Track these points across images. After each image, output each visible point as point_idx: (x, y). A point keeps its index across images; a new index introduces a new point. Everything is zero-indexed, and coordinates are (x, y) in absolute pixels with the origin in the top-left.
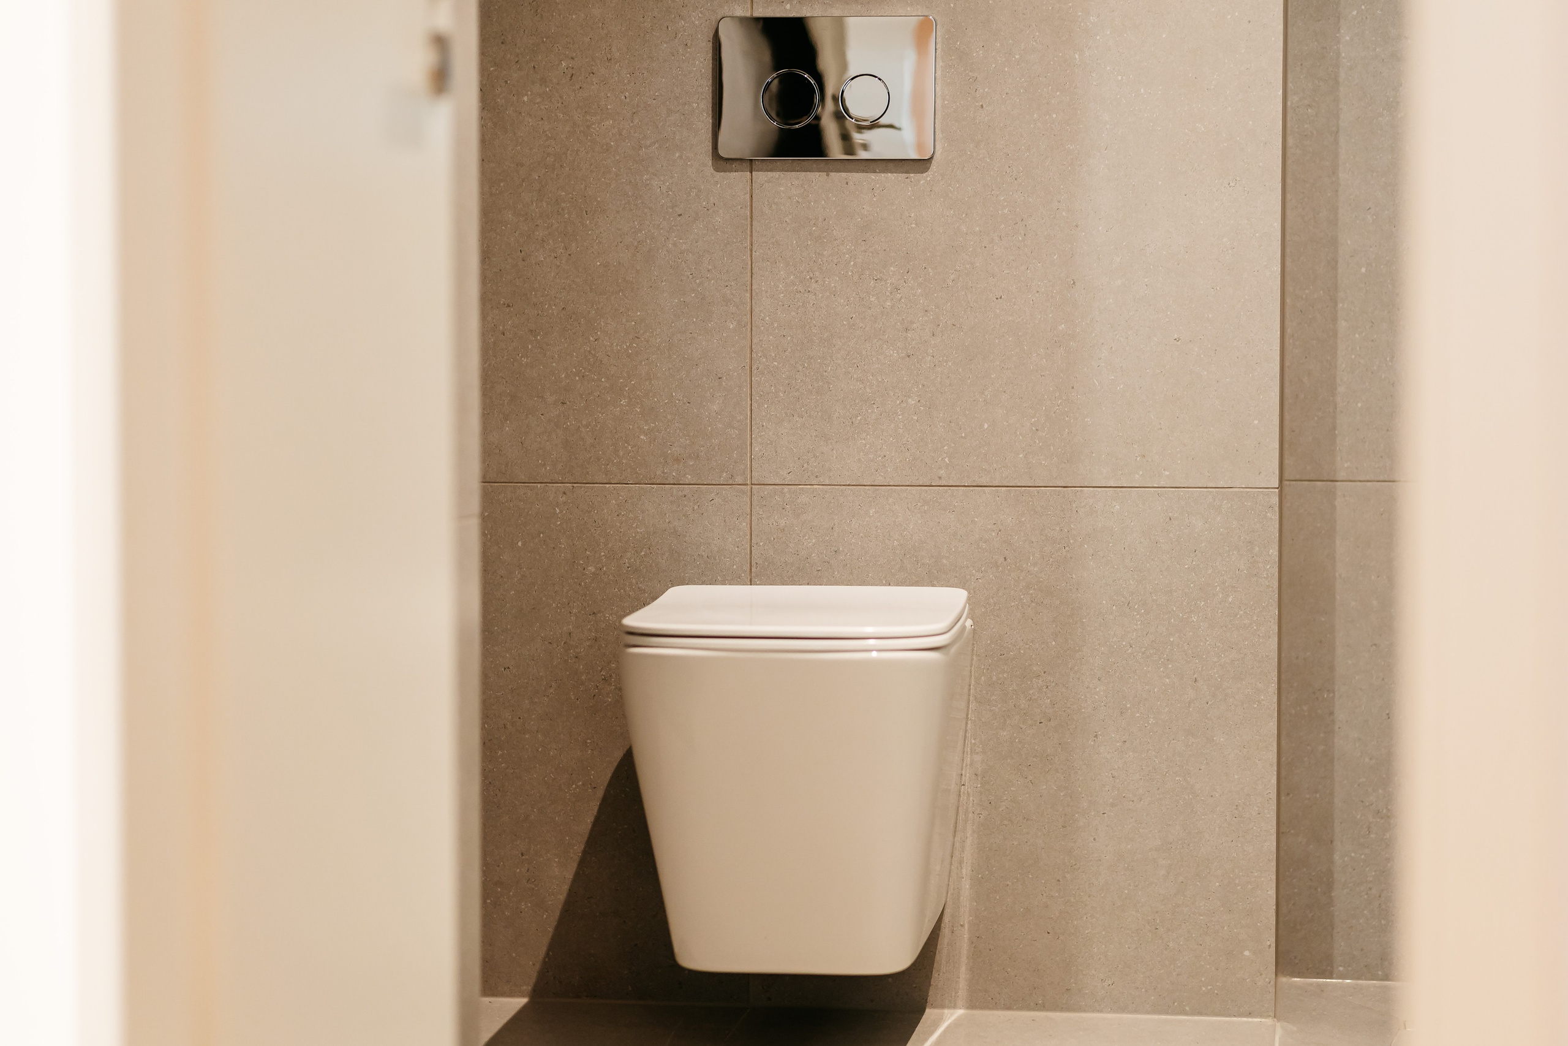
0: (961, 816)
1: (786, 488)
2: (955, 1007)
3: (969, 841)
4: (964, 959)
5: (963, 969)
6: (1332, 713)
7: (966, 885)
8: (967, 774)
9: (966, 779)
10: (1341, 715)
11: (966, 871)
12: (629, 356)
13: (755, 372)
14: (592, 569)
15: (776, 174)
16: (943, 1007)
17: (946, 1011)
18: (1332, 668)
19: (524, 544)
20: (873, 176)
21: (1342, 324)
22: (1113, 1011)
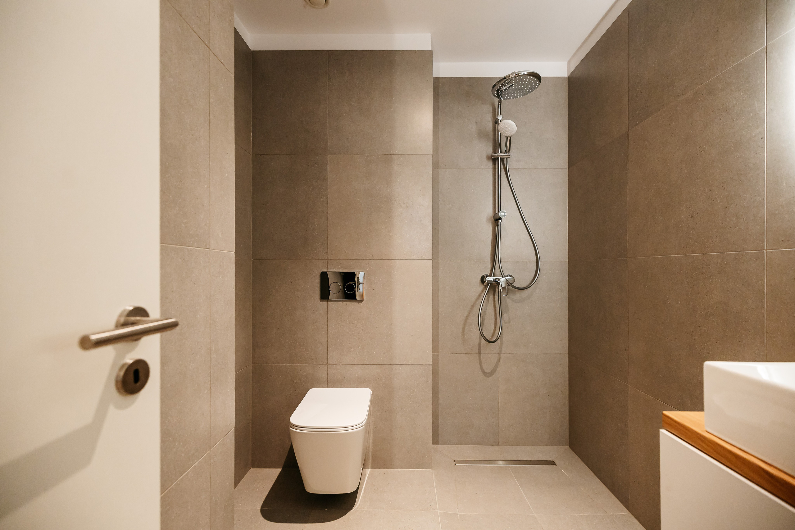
0: (370, 429)
1: (334, 365)
2: (368, 468)
3: (371, 435)
4: (370, 459)
5: (370, 461)
6: (438, 396)
7: (371, 444)
8: (371, 422)
9: (371, 423)
10: (440, 396)
11: (371, 441)
12: (303, 339)
13: (328, 342)
14: (295, 381)
15: (332, 303)
16: (366, 468)
17: (367, 469)
18: (438, 388)
19: (281, 376)
20: (352, 303)
21: (440, 325)
22: (400, 469)
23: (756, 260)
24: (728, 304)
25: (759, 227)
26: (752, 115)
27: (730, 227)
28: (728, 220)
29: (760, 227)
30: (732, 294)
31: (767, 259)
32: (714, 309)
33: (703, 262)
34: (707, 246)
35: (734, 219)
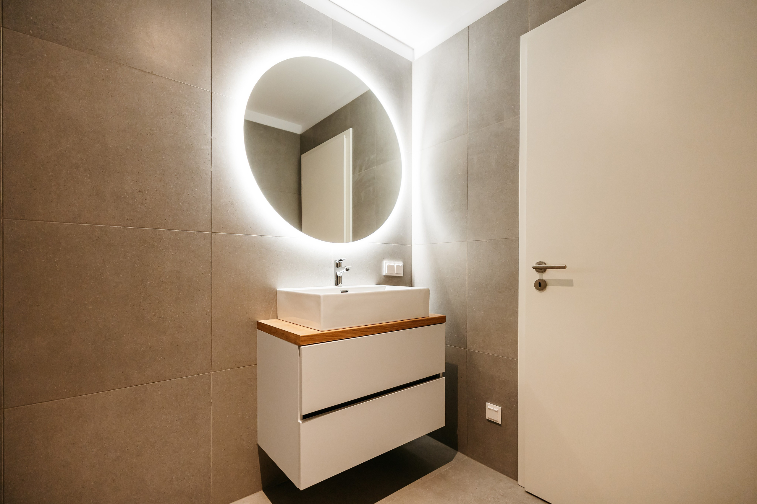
23: (205, 239)
24: (181, 272)
25: (207, 216)
26: (201, 133)
27: (183, 211)
28: (181, 204)
30: (185, 264)
31: (212, 238)
32: (167, 277)
33: (154, 236)
34: (159, 223)
35: (187, 205)
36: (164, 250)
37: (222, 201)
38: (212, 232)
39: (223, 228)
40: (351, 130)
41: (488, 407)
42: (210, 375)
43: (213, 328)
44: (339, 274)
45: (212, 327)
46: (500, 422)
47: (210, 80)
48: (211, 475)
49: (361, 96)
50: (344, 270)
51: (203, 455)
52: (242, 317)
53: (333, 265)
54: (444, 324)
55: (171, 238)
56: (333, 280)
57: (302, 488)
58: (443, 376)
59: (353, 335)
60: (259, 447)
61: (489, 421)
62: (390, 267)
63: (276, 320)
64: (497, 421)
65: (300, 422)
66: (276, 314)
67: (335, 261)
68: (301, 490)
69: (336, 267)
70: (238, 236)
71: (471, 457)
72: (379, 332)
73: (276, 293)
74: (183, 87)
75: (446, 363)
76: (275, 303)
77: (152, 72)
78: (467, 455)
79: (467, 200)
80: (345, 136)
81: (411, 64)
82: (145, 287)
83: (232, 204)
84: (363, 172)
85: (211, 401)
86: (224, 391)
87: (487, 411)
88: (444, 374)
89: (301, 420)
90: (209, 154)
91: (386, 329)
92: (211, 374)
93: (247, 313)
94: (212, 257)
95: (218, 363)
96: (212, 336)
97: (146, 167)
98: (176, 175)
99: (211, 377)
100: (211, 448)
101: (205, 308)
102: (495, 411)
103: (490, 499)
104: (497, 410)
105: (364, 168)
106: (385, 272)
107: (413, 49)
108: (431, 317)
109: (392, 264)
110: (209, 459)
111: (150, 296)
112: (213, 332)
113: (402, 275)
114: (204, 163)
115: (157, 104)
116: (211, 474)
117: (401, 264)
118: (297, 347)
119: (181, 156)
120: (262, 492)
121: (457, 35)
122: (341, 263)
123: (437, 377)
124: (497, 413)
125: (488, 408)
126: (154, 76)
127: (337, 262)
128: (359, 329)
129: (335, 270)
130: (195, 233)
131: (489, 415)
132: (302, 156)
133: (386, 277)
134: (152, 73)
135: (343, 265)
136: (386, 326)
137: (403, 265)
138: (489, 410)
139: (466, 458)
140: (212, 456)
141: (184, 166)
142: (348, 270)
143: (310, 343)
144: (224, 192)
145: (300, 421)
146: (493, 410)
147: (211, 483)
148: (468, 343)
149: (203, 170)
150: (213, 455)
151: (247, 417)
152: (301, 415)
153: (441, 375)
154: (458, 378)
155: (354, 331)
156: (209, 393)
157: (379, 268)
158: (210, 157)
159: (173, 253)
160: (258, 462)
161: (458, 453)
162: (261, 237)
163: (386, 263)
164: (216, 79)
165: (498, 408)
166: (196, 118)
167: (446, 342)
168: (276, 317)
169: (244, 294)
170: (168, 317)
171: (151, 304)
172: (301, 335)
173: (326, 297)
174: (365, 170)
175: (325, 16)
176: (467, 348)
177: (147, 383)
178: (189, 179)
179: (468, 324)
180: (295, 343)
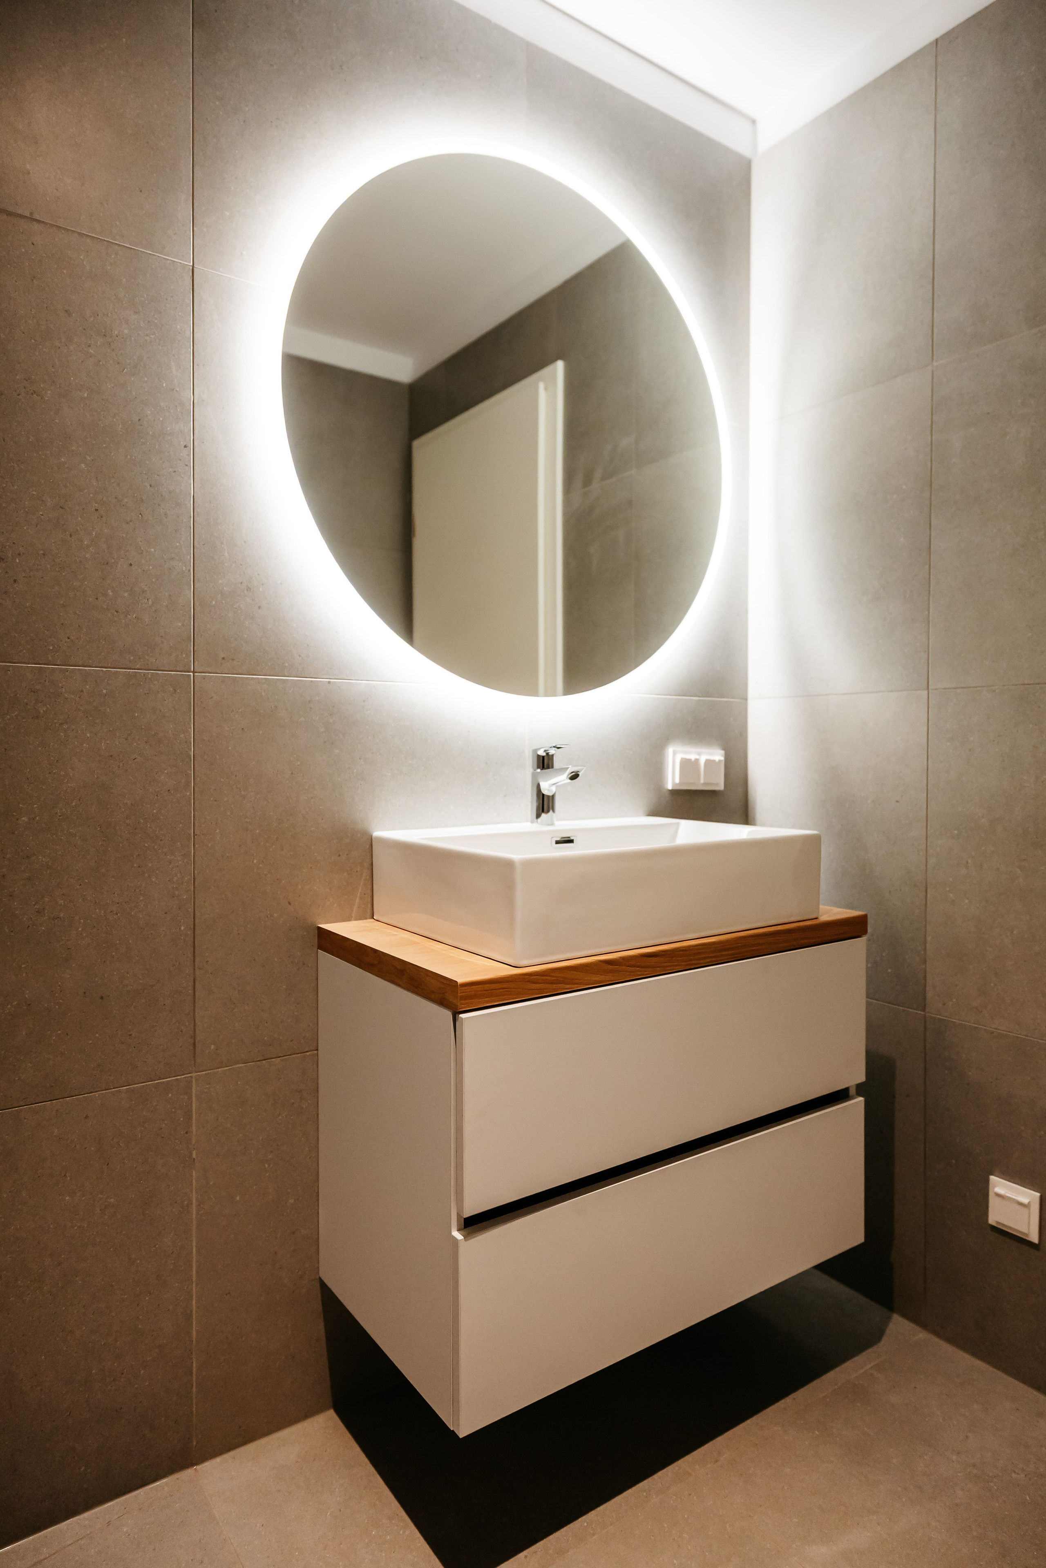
23: (175, 690)
24: (112, 788)
25: (180, 624)
26: (164, 385)
27: (117, 612)
28: (110, 593)
29: (183, 625)
30: (121, 765)
31: (196, 689)
32: (74, 804)
33: (38, 687)
34: (51, 648)
35: (126, 595)
36: (65, 726)
37: (220, 581)
38: (194, 672)
39: (223, 658)
40: (560, 365)
41: (998, 1190)
42: (189, 1082)
43: (197, 948)
44: (547, 787)
45: (194, 943)
46: (1034, 1238)
47: (188, 232)
48: (194, 1365)
49: (592, 267)
50: (563, 778)
51: (171, 1307)
52: (275, 915)
53: (529, 763)
54: (864, 939)
55: (84, 690)
56: (529, 804)
57: (463, 1431)
58: (859, 1094)
59: (608, 978)
60: (323, 1286)
61: (1000, 1232)
62: (688, 766)
63: (368, 923)
64: (1027, 1235)
65: (457, 1235)
66: (370, 905)
67: (535, 751)
68: (461, 1436)
69: (538, 767)
70: (264, 681)
71: (937, 1334)
72: (680, 968)
73: (369, 845)
74: (117, 254)
75: (869, 1054)
76: (366, 873)
77: (31, 214)
78: (924, 1325)
79: (927, 567)
80: (541, 386)
81: (747, 166)
82: (13, 833)
83: (249, 589)
84: (595, 485)
85: (194, 1155)
86: (229, 1125)
87: (992, 1199)
88: (861, 1089)
89: (458, 1230)
90: (185, 447)
91: (700, 959)
92: (191, 1077)
93: (290, 903)
94: (196, 744)
95: (212, 1047)
96: (194, 969)
97: (16, 487)
98: (97, 510)
99: (194, 1085)
100: (194, 1290)
101: (177, 889)
102: (1021, 1204)
103: (1014, 1475)
104: (1025, 1201)
105: (598, 474)
106: (672, 780)
107: (754, 122)
108: (824, 918)
109: (693, 757)
110: (188, 1317)
111: (28, 857)
112: (197, 960)
113: (721, 787)
114: (173, 474)
115: (45, 306)
116: (194, 1363)
117: (718, 755)
118: (448, 1014)
119: (111, 453)
120: (331, 1413)
121: (900, 69)
122: (553, 755)
123: (839, 1096)
124: (1025, 1210)
125: (998, 1195)
126: (36, 227)
127: (541, 753)
128: (623, 959)
129: (534, 776)
130: (149, 676)
131: (997, 1215)
132: (416, 444)
133: (675, 793)
134: (31, 219)
135: (557, 763)
136: (699, 949)
137: (722, 758)
138: (998, 1199)
139: (922, 1335)
140: (197, 1312)
141: (119, 484)
142: (574, 777)
143: (488, 1002)
144: (226, 554)
145: (457, 1232)
146: (1013, 1199)
147: (194, 1389)
148: (929, 995)
149: (170, 492)
150: (198, 1307)
151: (292, 1201)
152: (459, 1215)
153: (852, 1091)
154: (894, 1097)
155: (610, 967)
156: (187, 1133)
157: (657, 769)
158: (189, 455)
159: (88, 735)
160: (320, 1328)
161: (896, 1318)
162: (329, 682)
163: (675, 753)
164: (205, 230)
165: (1029, 1196)
166: (151, 342)
167: (868, 989)
168: (369, 913)
169: (282, 850)
170: (77, 918)
171: (29, 879)
172: (460, 980)
173: (531, 865)
174: (604, 478)
175: (504, 32)
176: (927, 1010)
177: (21, 1103)
178: (131, 521)
179: (929, 939)
180: (442, 1002)
